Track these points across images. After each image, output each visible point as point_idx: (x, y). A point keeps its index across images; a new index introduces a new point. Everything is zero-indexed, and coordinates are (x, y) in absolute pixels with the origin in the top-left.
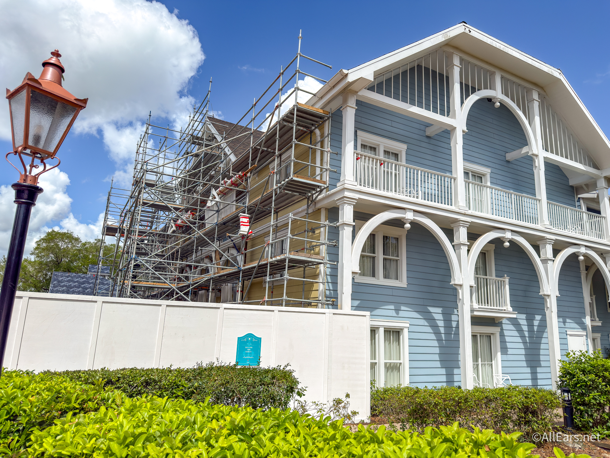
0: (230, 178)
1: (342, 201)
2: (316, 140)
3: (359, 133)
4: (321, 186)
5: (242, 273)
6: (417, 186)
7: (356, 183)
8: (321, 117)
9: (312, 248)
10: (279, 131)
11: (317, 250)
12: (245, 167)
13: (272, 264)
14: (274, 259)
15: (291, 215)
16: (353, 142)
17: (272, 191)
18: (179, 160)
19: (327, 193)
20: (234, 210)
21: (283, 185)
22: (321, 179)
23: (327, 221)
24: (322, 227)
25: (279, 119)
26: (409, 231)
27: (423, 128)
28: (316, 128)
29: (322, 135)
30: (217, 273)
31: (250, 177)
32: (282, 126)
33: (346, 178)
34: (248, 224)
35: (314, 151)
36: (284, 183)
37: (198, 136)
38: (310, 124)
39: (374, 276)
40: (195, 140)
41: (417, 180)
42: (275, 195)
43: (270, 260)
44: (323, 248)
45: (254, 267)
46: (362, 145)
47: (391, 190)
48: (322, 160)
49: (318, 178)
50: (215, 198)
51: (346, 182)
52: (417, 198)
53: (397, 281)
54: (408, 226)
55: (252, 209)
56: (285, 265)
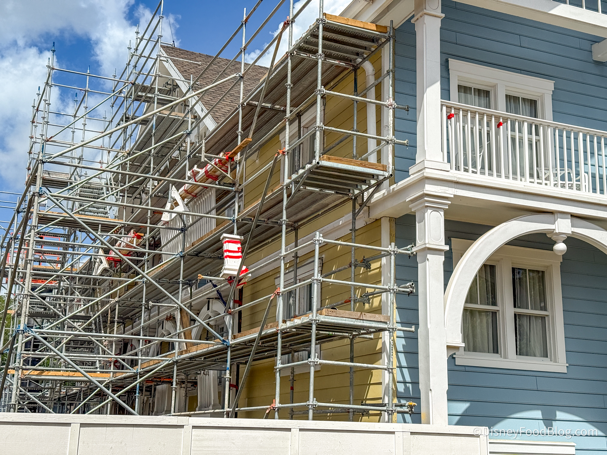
0: (202, 165)
1: (421, 203)
2: (365, 83)
3: (452, 62)
4: (378, 176)
5: (231, 352)
6: (577, 162)
7: (447, 166)
8: (373, 39)
9: (366, 298)
10: (292, 70)
11: (376, 302)
12: (231, 142)
13: (286, 334)
14: (289, 324)
15: (318, 236)
16: (439, 84)
17: (282, 189)
18: (112, 133)
19: (392, 187)
20: (214, 227)
21: (301, 176)
22: (379, 160)
23: (393, 244)
24: (384, 255)
25: (291, 48)
26: (566, 257)
27: (586, 45)
28: (364, 59)
29: (378, 74)
30: (186, 351)
31: (240, 163)
32: (297, 60)
33: (428, 158)
34: (239, 254)
35: (363, 106)
36: (304, 173)
37: (145, 85)
38: (352, 53)
39: (496, 350)
40: (140, 94)
41: (577, 150)
42: (288, 196)
43: (282, 326)
44: (389, 299)
45: (252, 341)
46: (459, 86)
47: (523, 175)
48: (379, 122)
49: (373, 159)
50: (177, 204)
51: (427, 164)
52: (579, 188)
53: (546, 361)
54: (561, 247)
55: (246, 224)
56: (310, 336)
